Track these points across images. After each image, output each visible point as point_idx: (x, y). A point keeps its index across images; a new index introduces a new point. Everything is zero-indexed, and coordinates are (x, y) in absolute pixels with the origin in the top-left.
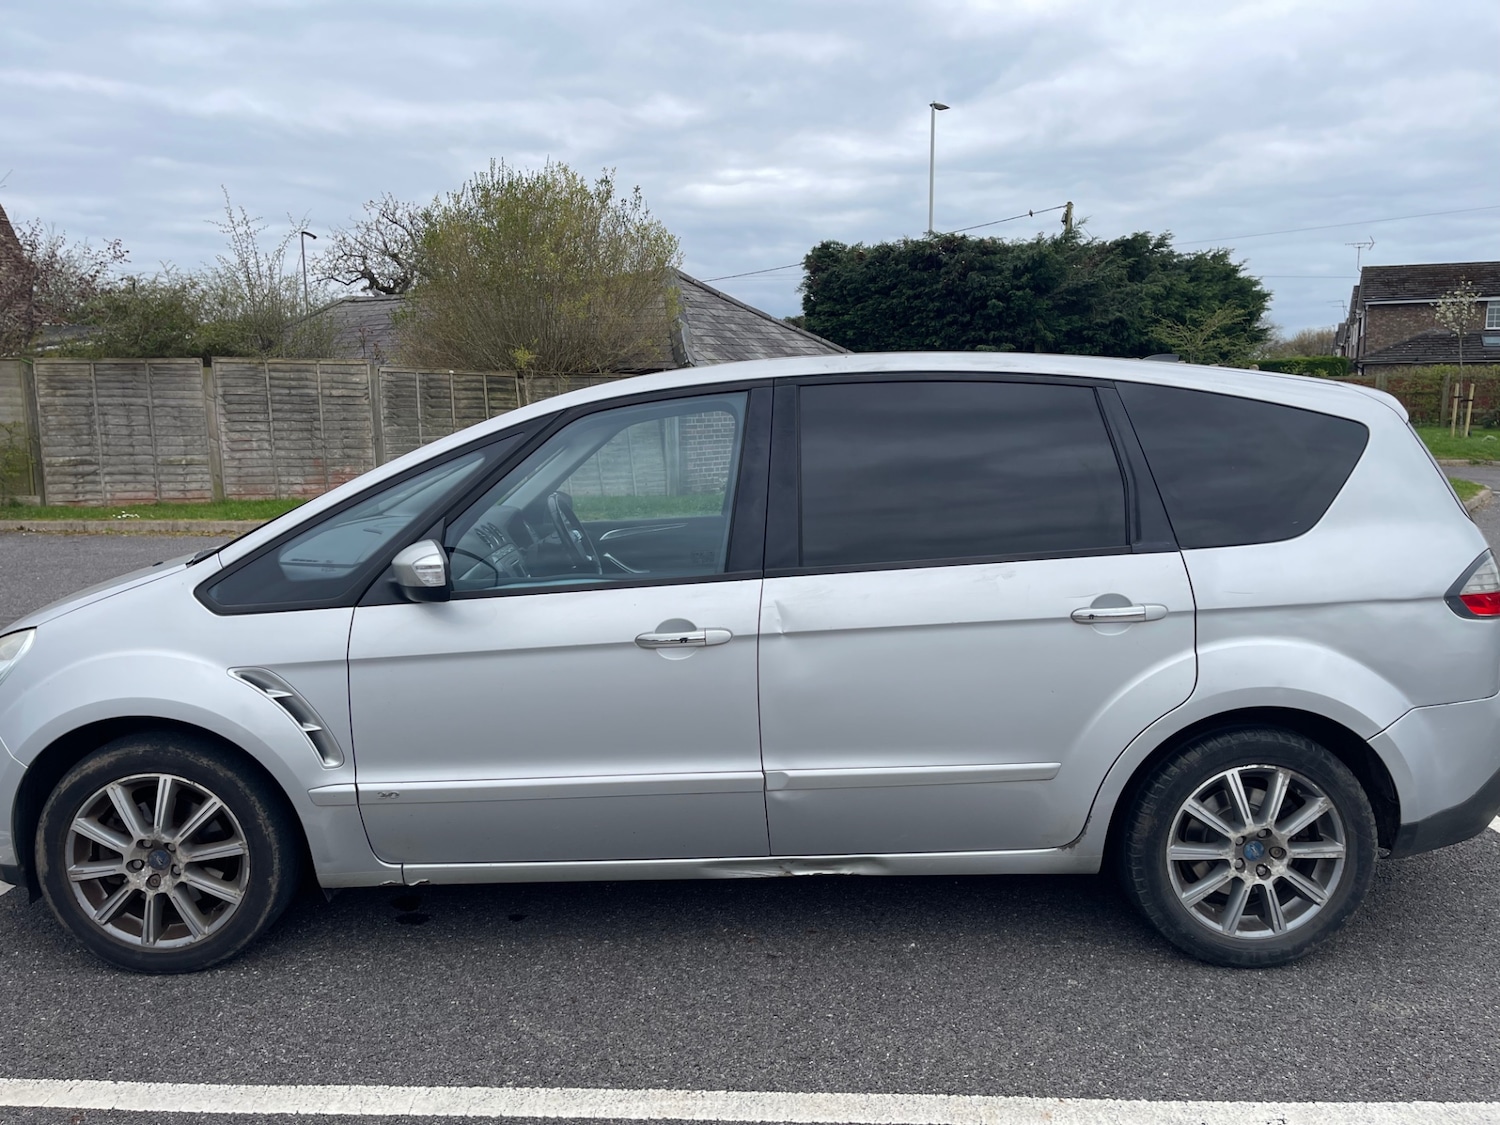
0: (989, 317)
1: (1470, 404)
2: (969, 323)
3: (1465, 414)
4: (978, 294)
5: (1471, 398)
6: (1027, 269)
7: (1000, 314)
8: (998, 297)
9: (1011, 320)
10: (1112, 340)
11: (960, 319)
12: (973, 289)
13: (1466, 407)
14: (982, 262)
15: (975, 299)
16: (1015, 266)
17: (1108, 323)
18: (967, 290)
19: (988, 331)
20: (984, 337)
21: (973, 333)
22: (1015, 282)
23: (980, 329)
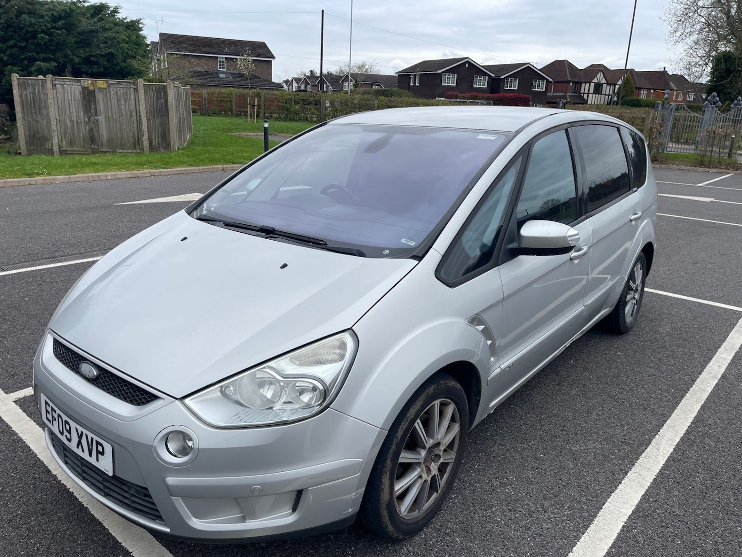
0: (39, 44)
1: (256, 107)
2: (25, 47)
3: (254, 112)
4: (30, 29)
5: (256, 105)
6: (60, 18)
7: (45, 43)
8: (43, 32)
9: (53, 48)
10: (108, 65)
11: (19, 44)
12: (27, 26)
13: (254, 109)
14: (28, 9)
15: (27, 32)
16: (53, 15)
17: (104, 54)
18: (22, 26)
19: (38, 53)
20: (37, 57)
21: (29, 54)
22: (54, 25)
23: (32, 51)
